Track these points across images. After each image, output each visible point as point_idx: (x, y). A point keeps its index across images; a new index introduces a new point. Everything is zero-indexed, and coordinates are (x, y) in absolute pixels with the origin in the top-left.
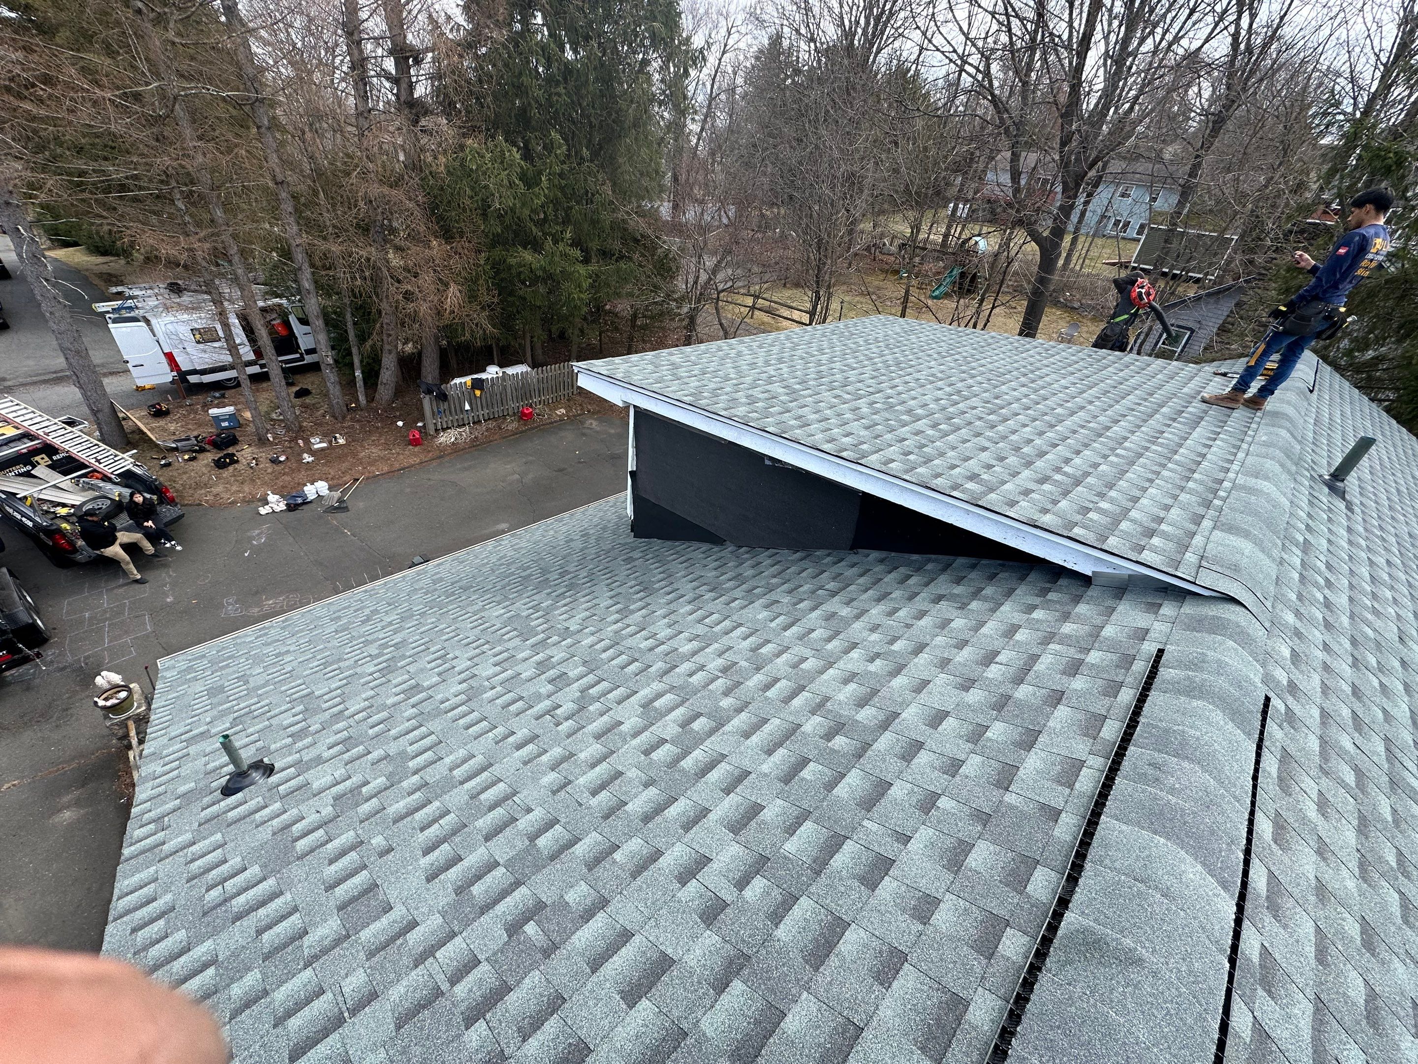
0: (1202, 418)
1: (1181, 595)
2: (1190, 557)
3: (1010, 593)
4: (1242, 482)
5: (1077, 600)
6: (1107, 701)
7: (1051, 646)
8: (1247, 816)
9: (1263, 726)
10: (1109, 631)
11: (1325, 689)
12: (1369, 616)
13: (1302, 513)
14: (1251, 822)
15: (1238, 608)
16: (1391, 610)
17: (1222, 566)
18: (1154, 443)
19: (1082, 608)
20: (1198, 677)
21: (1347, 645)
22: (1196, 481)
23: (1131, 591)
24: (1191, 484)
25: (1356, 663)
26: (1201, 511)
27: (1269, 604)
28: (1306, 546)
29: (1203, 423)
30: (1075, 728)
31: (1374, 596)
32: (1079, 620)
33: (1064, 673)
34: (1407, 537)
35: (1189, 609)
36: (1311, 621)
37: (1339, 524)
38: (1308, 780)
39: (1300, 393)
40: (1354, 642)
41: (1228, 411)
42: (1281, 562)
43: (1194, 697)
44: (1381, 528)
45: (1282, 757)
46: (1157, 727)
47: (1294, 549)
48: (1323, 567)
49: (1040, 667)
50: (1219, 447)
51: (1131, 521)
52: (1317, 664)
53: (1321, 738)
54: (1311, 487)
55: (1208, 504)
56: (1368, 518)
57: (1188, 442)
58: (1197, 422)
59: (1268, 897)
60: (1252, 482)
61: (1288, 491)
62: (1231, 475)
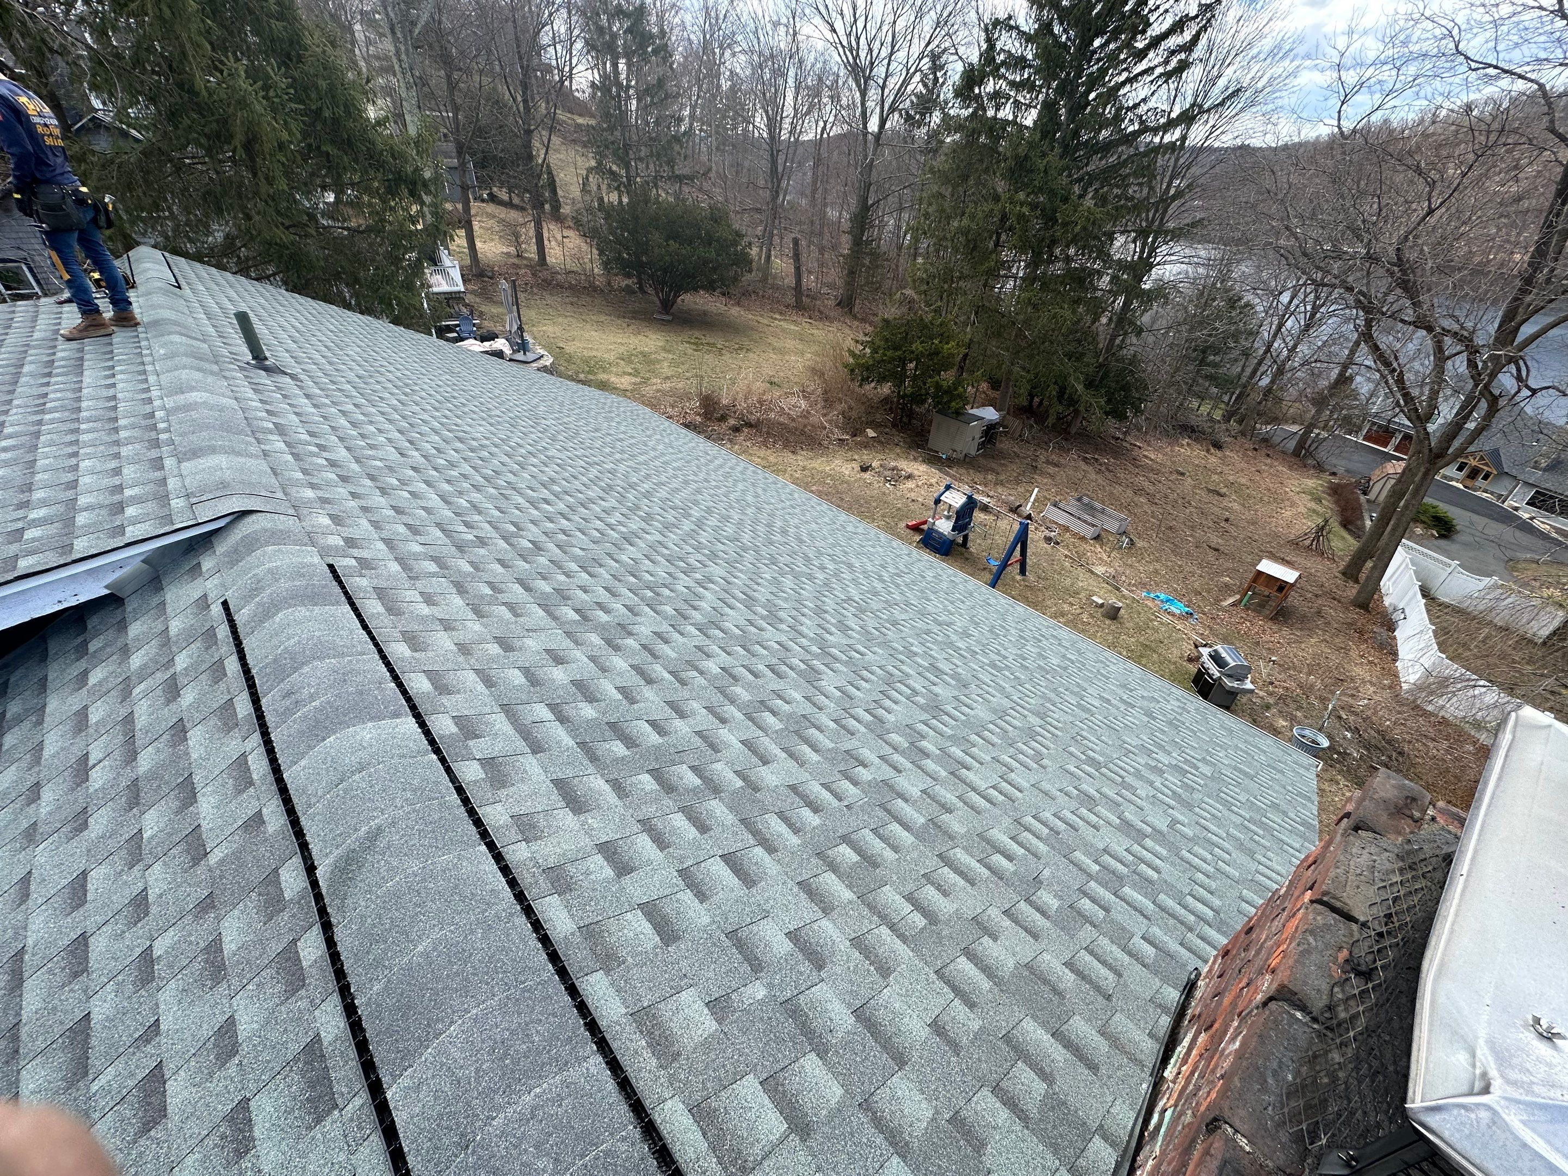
0: (82, 359)
1: (204, 542)
2: (177, 503)
3: (43, 685)
4: (172, 404)
5: (122, 626)
6: (222, 686)
7: (136, 691)
8: (377, 657)
9: (343, 587)
10: (175, 626)
11: (376, 525)
12: (370, 452)
13: (254, 404)
14: (384, 657)
15: (254, 517)
16: (381, 439)
17: (211, 492)
18: (43, 412)
19: (135, 629)
20: (264, 596)
21: (368, 482)
22: (125, 428)
23: (165, 573)
24: (123, 434)
25: (383, 491)
26: (154, 454)
27: (280, 495)
28: (280, 429)
29: (86, 363)
30: (217, 736)
31: (363, 436)
32: (141, 642)
33: (168, 702)
34: (357, 380)
35: (222, 547)
36: (329, 484)
37: (296, 396)
38: (408, 593)
39: (166, 293)
40: (372, 478)
41: (106, 339)
42: (265, 454)
43: (275, 614)
44: (333, 382)
45: (378, 594)
46: (268, 664)
47: (270, 437)
48: (307, 438)
49: (141, 720)
50: (122, 381)
51: (86, 509)
52: (357, 512)
53: (396, 559)
54: (246, 377)
55: (156, 444)
56: (318, 380)
57: (85, 391)
58: (78, 366)
59: (436, 688)
60: (181, 399)
61: (224, 390)
62: (157, 403)
